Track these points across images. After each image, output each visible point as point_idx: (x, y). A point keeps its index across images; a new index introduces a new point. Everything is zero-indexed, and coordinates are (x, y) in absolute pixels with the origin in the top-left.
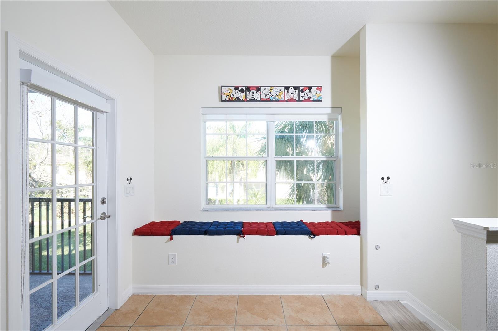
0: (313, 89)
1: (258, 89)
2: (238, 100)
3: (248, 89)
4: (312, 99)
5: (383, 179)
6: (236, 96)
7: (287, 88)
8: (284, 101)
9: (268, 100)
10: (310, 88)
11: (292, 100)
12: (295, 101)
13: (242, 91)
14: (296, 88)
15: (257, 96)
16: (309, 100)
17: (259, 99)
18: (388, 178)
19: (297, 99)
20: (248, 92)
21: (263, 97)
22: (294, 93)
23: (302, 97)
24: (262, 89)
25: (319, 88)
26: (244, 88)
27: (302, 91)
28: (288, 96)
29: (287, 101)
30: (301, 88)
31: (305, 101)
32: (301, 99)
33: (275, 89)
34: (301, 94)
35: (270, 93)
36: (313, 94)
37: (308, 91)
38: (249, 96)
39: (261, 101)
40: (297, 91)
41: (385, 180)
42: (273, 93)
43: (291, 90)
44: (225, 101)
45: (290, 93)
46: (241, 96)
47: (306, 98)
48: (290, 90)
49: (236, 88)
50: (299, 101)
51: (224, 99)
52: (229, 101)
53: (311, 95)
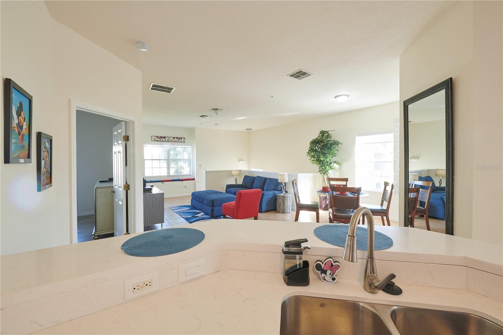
1: (165, 138)
2: (158, 141)
3: (161, 137)
6: (157, 139)
7: (174, 138)
8: (173, 142)
9: (168, 141)
10: (181, 138)
11: (176, 142)
13: (159, 138)
14: (177, 138)
15: (164, 140)
21: (166, 140)
24: (166, 138)
25: (184, 138)
27: (179, 139)
28: (175, 140)
31: (180, 142)
33: (170, 138)
34: (179, 140)
38: (162, 140)
39: (166, 141)
41: (200, 166)
43: (176, 139)
46: (159, 140)
49: (157, 137)
50: (178, 142)
51: (152, 140)
52: (154, 141)
53: (182, 140)
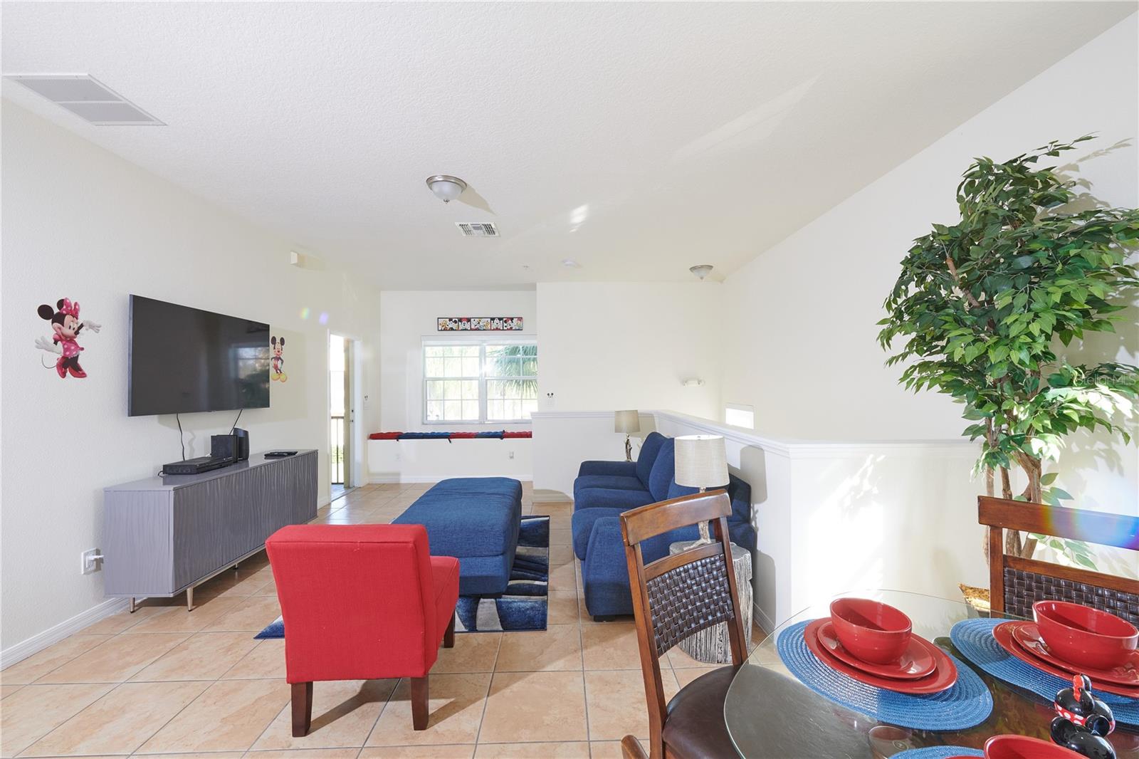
0: (515, 320)
1: (469, 320)
2: (452, 329)
3: (460, 320)
4: (513, 328)
6: (450, 326)
7: (493, 319)
8: (491, 330)
9: (477, 329)
10: (512, 319)
11: (497, 329)
12: (500, 329)
13: (455, 322)
14: (500, 319)
15: (467, 326)
16: (511, 329)
17: (469, 328)
19: (502, 328)
20: (460, 323)
21: (473, 327)
22: (499, 323)
23: (506, 326)
24: (472, 320)
25: (520, 319)
26: (457, 320)
27: (506, 322)
28: (494, 326)
29: (494, 330)
30: (504, 319)
31: (508, 329)
32: (505, 328)
33: (483, 320)
34: (505, 324)
35: (479, 323)
36: (515, 324)
37: (510, 321)
38: (461, 326)
39: (471, 330)
40: (501, 321)
42: (481, 324)
44: (441, 330)
45: (495, 324)
46: (455, 326)
47: (509, 327)
48: (495, 321)
49: (450, 320)
50: (503, 330)
52: (444, 330)
53: (512, 325)
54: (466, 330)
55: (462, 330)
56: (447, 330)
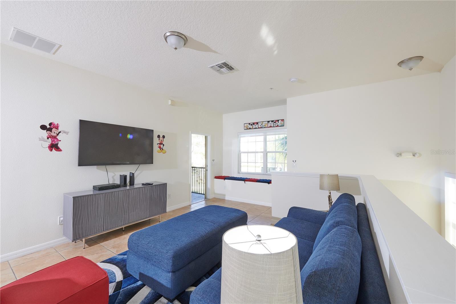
0: (280, 121)
1: (257, 123)
2: (250, 128)
3: (254, 124)
4: (279, 126)
5: (293, 161)
6: (249, 127)
7: (269, 122)
8: (268, 127)
9: (261, 128)
10: (278, 121)
11: (271, 127)
13: (251, 125)
14: (272, 121)
15: (257, 126)
16: (278, 126)
17: (258, 128)
18: (296, 161)
19: (273, 126)
20: (253, 125)
21: (259, 127)
22: (272, 124)
23: (275, 125)
24: (259, 123)
25: (283, 120)
26: (252, 124)
27: (275, 122)
28: (269, 125)
29: (269, 127)
30: (274, 121)
31: (276, 126)
32: (275, 126)
33: (264, 123)
34: (275, 124)
35: (262, 124)
36: (279, 123)
37: (277, 122)
38: (254, 127)
39: (259, 128)
40: (273, 123)
41: (294, 162)
42: (263, 125)
44: (246, 129)
45: (270, 124)
46: (251, 127)
47: (277, 125)
48: (270, 122)
49: (249, 124)
50: (274, 127)
52: (247, 129)
54: (256, 128)
55: (254, 128)
56: (248, 129)
